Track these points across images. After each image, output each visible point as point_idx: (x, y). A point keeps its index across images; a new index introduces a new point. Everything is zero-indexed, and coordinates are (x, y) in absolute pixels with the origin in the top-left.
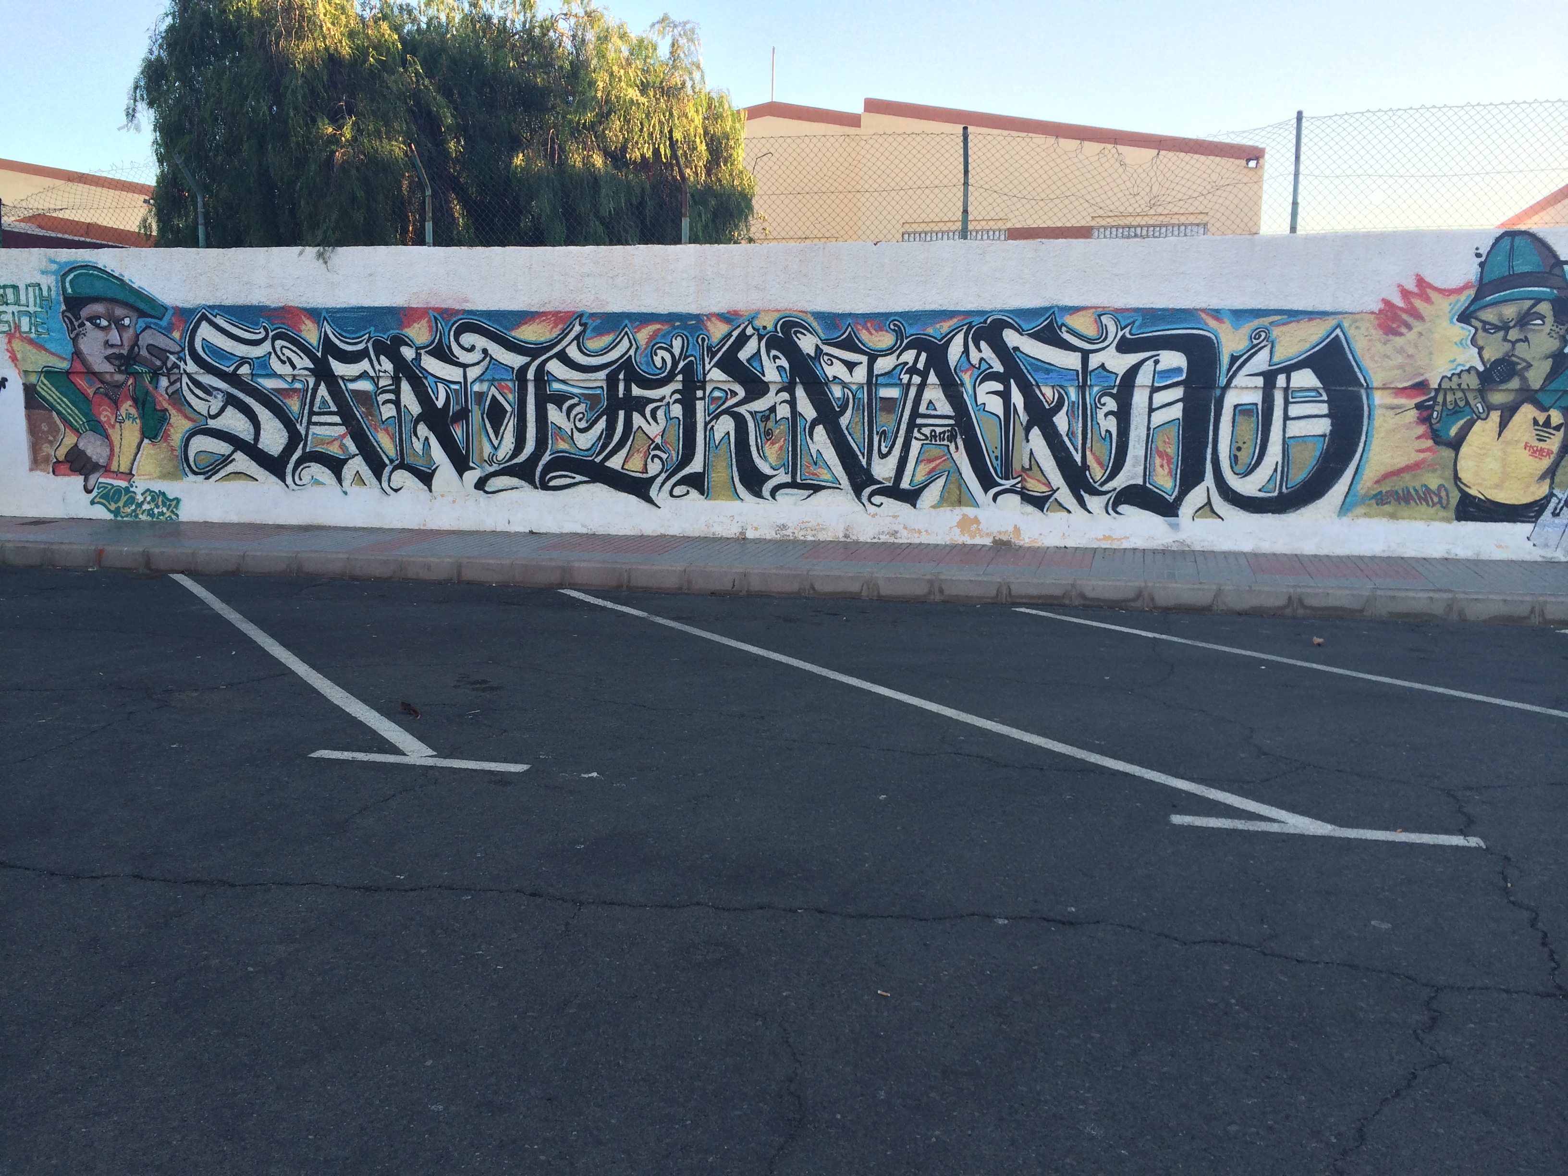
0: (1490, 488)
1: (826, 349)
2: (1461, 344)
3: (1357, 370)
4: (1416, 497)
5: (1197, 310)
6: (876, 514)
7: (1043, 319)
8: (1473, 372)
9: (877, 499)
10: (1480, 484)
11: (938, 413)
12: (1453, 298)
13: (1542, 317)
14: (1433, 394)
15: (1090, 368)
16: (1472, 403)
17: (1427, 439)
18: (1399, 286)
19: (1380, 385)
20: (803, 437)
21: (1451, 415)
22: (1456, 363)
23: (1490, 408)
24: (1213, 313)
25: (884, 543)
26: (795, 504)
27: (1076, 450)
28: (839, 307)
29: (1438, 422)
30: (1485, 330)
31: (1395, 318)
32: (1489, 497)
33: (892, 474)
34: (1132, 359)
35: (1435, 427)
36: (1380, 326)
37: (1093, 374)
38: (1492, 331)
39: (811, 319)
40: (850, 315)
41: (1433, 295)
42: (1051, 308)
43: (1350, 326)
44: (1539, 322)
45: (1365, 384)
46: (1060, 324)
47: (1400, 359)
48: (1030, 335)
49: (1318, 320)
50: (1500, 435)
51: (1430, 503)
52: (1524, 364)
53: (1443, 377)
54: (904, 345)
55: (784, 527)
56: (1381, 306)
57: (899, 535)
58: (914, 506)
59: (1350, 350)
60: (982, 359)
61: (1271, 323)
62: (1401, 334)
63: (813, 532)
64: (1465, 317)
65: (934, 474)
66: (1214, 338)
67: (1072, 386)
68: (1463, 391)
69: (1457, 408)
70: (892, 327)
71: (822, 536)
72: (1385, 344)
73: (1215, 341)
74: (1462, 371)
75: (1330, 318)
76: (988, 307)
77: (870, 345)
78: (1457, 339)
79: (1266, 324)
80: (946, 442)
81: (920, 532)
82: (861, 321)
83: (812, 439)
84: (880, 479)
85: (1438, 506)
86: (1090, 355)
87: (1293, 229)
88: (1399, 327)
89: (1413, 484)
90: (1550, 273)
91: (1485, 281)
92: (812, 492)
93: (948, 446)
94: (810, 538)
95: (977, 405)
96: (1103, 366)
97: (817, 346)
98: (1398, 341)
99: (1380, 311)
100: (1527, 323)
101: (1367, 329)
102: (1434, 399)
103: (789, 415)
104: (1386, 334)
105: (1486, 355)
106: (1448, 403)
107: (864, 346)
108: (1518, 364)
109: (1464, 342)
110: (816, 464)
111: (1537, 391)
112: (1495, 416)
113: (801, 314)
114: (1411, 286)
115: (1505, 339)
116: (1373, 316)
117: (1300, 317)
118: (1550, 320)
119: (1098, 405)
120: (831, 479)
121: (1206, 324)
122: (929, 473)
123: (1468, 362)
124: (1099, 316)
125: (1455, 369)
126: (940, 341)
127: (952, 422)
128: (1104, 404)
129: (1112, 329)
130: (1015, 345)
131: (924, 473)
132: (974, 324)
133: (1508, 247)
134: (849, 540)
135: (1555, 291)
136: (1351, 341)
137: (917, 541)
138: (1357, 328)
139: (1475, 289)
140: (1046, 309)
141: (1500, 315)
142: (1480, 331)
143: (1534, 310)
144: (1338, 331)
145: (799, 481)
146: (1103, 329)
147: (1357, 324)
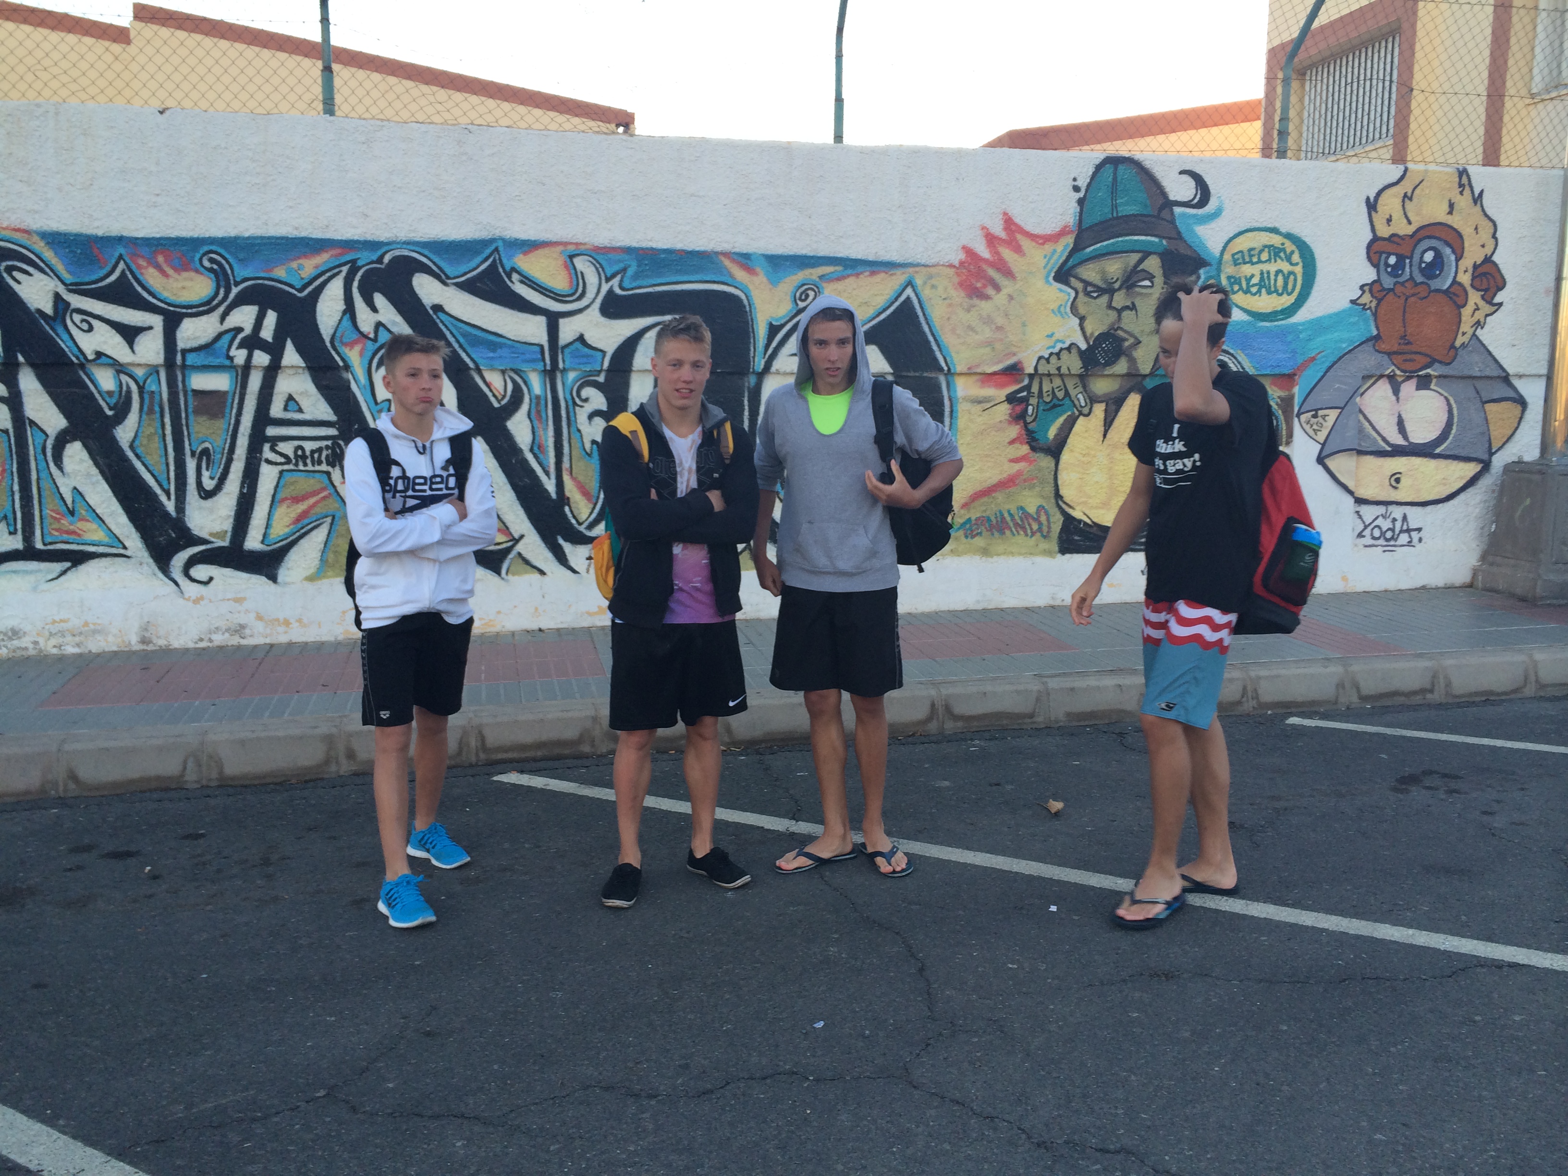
0: (1097, 508)
1: (76, 301)
2: (1059, 312)
3: (935, 348)
4: (1011, 524)
5: (717, 253)
6: (202, 598)
7: (479, 259)
8: (1074, 351)
9: (201, 571)
10: (1085, 503)
11: (307, 416)
12: (1048, 247)
13: (1151, 277)
14: (1026, 382)
15: (562, 341)
16: (1073, 393)
17: (1021, 443)
18: (984, 228)
19: (965, 370)
20: (42, 464)
21: (1048, 410)
22: (1054, 339)
23: (1093, 400)
24: (740, 259)
25: (221, 648)
26: (35, 589)
27: (547, 473)
28: (96, 224)
29: (1034, 421)
30: (1088, 294)
31: (980, 274)
32: (1095, 520)
33: (227, 525)
34: (626, 327)
35: (1030, 427)
36: (961, 284)
37: (567, 351)
38: (1095, 295)
39: (40, 246)
40: (120, 239)
41: (1025, 243)
42: (492, 241)
43: (925, 283)
44: (1147, 283)
45: (946, 368)
46: (508, 268)
47: (987, 333)
48: (460, 286)
49: (883, 275)
50: (1105, 436)
51: (1029, 531)
52: (1131, 341)
53: (1040, 358)
54: (232, 296)
55: (15, 633)
56: (962, 256)
57: (247, 632)
58: (273, 578)
59: (926, 319)
60: (379, 325)
61: (821, 277)
62: (987, 298)
63: (77, 639)
64: (1063, 275)
65: (306, 521)
66: (743, 297)
67: (534, 370)
68: (1061, 376)
69: (1055, 401)
70: (207, 264)
71: (96, 645)
72: (968, 311)
73: (746, 302)
74: (1061, 349)
75: (899, 272)
76: (383, 235)
77: (165, 295)
78: (1054, 306)
79: (815, 277)
80: (324, 467)
81: (287, 623)
82: (145, 251)
83: (60, 467)
84: (204, 534)
85: (1038, 534)
86: (562, 322)
87: (838, 137)
88: (985, 286)
89: (1007, 507)
90: (1158, 217)
91: (1084, 226)
92: (68, 564)
93: (328, 474)
94: (70, 650)
95: (376, 403)
96: (581, 339)
97: (57, 297)
98: (985, 306)
99: (962, 263)
100: (1134, 285)
101: (946, 289)
102: (1028, 388)
103: (8, 425)
104: (970, 296)
105: (1089, 327)
106: (1045, 395)
107: (154, 297)
108: (1126, 340)
109: (1062, 309)
110: (72, 513)
111: (1145, 376)
112: (1099, 410)
113: (17, 236)
114: (998, 229)
115: (1110, 307)
116: (953, 270)
117: (860, 269)
118: (1159, 280)
119: (578, 401)
120: (106, 540)
121: (731, 276)
122: (298, 520)
123: (1069, 336)
124: (571, 257)
125: (1054, 347)
126: (300, 290)
127: (332, 432)
128: (586, 400)
129: (592, 279)
130: (437, 301)
131: (287, 520)
132: (360, 263)
133: (1110, 179)
134: (150, 648)
135: (1164, 242)
136: (927, 306)
137: (283, 639)
138: (933, 287)
139: (1074, 236)
140: (484, 243)
141: (1103, 273)
142: (1081, 295)
143: (1141, 267)
144: (909, 291)
145: (39, 545)
146: (578, 277)
147: (933, 282)
